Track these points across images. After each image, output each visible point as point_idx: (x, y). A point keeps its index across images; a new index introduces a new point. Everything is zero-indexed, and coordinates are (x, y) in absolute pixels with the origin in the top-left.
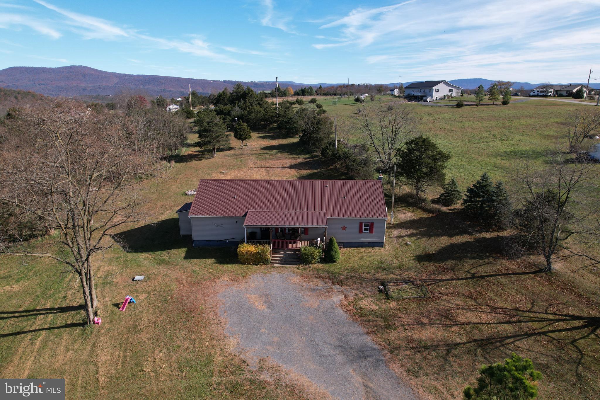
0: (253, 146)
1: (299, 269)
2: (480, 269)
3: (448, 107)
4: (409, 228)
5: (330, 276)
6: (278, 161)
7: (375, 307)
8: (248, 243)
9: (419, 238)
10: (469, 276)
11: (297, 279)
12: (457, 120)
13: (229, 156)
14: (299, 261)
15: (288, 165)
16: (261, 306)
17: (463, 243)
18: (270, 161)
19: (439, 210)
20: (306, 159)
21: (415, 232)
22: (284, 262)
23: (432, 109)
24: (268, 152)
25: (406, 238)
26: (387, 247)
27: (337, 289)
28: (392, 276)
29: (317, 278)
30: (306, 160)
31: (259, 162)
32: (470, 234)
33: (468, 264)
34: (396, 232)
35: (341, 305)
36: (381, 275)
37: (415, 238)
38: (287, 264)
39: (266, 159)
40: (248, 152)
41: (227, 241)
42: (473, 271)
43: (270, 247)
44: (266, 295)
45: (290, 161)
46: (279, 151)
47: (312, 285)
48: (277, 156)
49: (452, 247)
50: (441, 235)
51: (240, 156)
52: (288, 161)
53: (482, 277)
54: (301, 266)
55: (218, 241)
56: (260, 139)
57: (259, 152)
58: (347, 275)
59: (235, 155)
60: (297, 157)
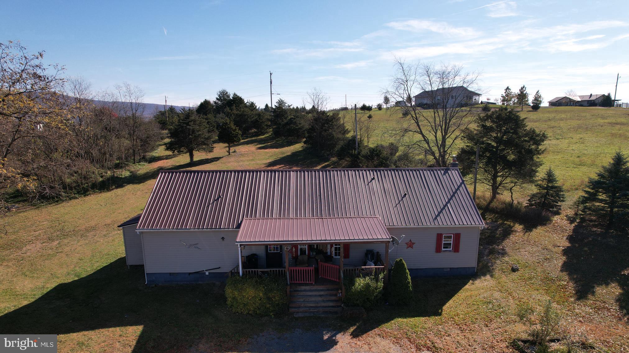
0: (243, 153)
14: (340, 306)
22: (313, 308)
26: (480, 274)
41: (207, 273)
55: (190, 274)
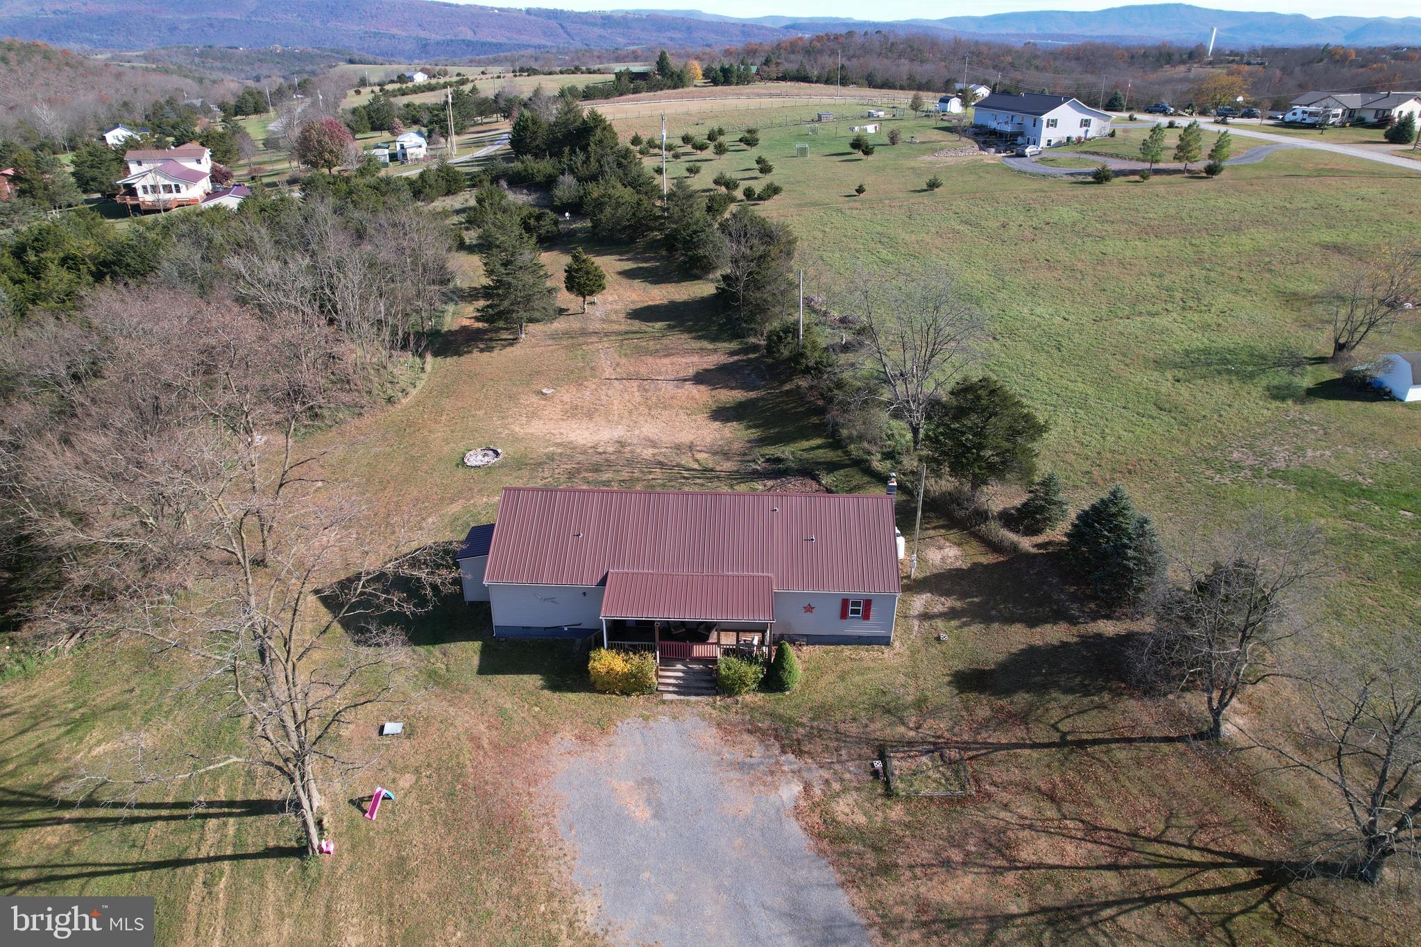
0: (609, 307)
1: (715, 709)
2: (1079, 722)
3: (1073, 179)
4: (946, 593)
5: (776, 730)
6: (666, 361)
7: (861, 819)
8: (610, 647)
9: (965, 624)
10: (1056, 737)
11: (709, 736)
12: (1089, 230)
13: (554, 336)
14: (714, 688)
15: (691, 372)
16: (641, 813)
17: (1054, 647)
18: (650, 360)
19: (1015, 547)
20: (732, 354)
21: (958, 604)
22: (684, 689)
23: (1035, 185)
24: (644, 326)
25: (940, 623)
26: (897, 644)
27: (791, 763)
28: (902, 729)
29: (751, 733)
30: (732, 359)
31: (623, 361)
32: (1073, 621)
33: (1057, 705)
34: (919, 602)
35: (798, 812)
36: (881, 728)
37: (954, 623)
38: (689, 694)
39: (640, 352)
40: (597, 326)
41: (566, 629)
42: (1065, 726)
43: (655, 658)
44: (650, 781)
45: (695, 359)
46: (670, 327)
47: (739, 754)
48: (665, 341)
49: (1031, 653)
50: (1010, 620)
51: (581, 340)
52: (689, 359)
53: (1081, 744)
54: (718, 698)
55: (546, 628)
56: (625, 281)
57: (623, 328)
58: (812, 727)
59: (569, 334)
60: (711, 346)
